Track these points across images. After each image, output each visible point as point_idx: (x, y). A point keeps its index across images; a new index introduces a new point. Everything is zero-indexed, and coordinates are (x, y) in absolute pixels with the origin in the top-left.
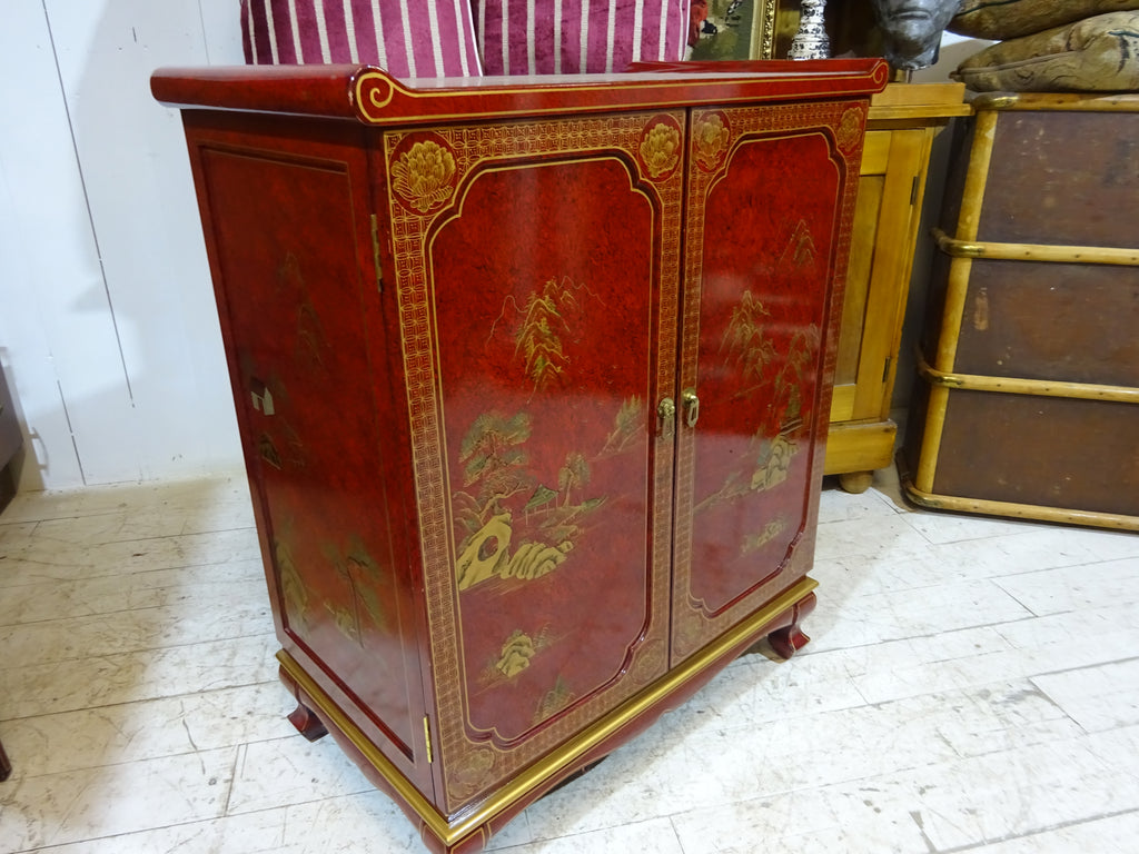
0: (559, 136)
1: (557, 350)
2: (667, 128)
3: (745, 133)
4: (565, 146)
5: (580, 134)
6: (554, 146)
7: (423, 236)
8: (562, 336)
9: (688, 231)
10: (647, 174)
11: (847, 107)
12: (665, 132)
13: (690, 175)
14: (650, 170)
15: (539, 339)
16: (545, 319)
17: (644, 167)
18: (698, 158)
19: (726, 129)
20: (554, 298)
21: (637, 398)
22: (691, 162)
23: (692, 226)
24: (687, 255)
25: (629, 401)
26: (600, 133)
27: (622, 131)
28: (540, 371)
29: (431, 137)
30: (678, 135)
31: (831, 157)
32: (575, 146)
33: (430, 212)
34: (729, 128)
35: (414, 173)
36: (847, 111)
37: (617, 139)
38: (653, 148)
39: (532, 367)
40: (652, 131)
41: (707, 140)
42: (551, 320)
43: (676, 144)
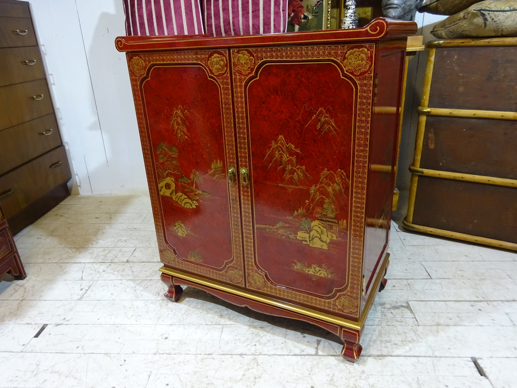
0: (175, 57)
1: (185, 130)
2: (219, 56)
3: (264, 60)
4: (178, 61)
5: (183, 57)
6: (174, 60)
7: (139, 83)
8: (187, 126)
9: (235, 99)
10: (213, 74)
11: (352, 48)
12: (219, 57)
13: (233, 77)
14: (213, 72)
15: (178, 124)
16: (179, 118)
17: (210, 70)
18: (237, 69)
19: (252, 57)
20: (182, 112)
21: (220, 162)
22: (233, 71)
23: (237, 97)
24: (236, 110)
25: (217, 161)
26: (190, 57)
27: (199, 56)
28: (180, 135)
29: (138, 55)
30: (225, 59)
31: (343, 76)
32: (181, 61)
33: (139, 77)
34: (253, 57)
35: (135, 65)
36: (351, 50)
37: (198, 59)
38: (213, 63)
39: (177, 133)
40: (212, 57)
41: (241, 61)
42: (181, 119)
43: (224, 63)
